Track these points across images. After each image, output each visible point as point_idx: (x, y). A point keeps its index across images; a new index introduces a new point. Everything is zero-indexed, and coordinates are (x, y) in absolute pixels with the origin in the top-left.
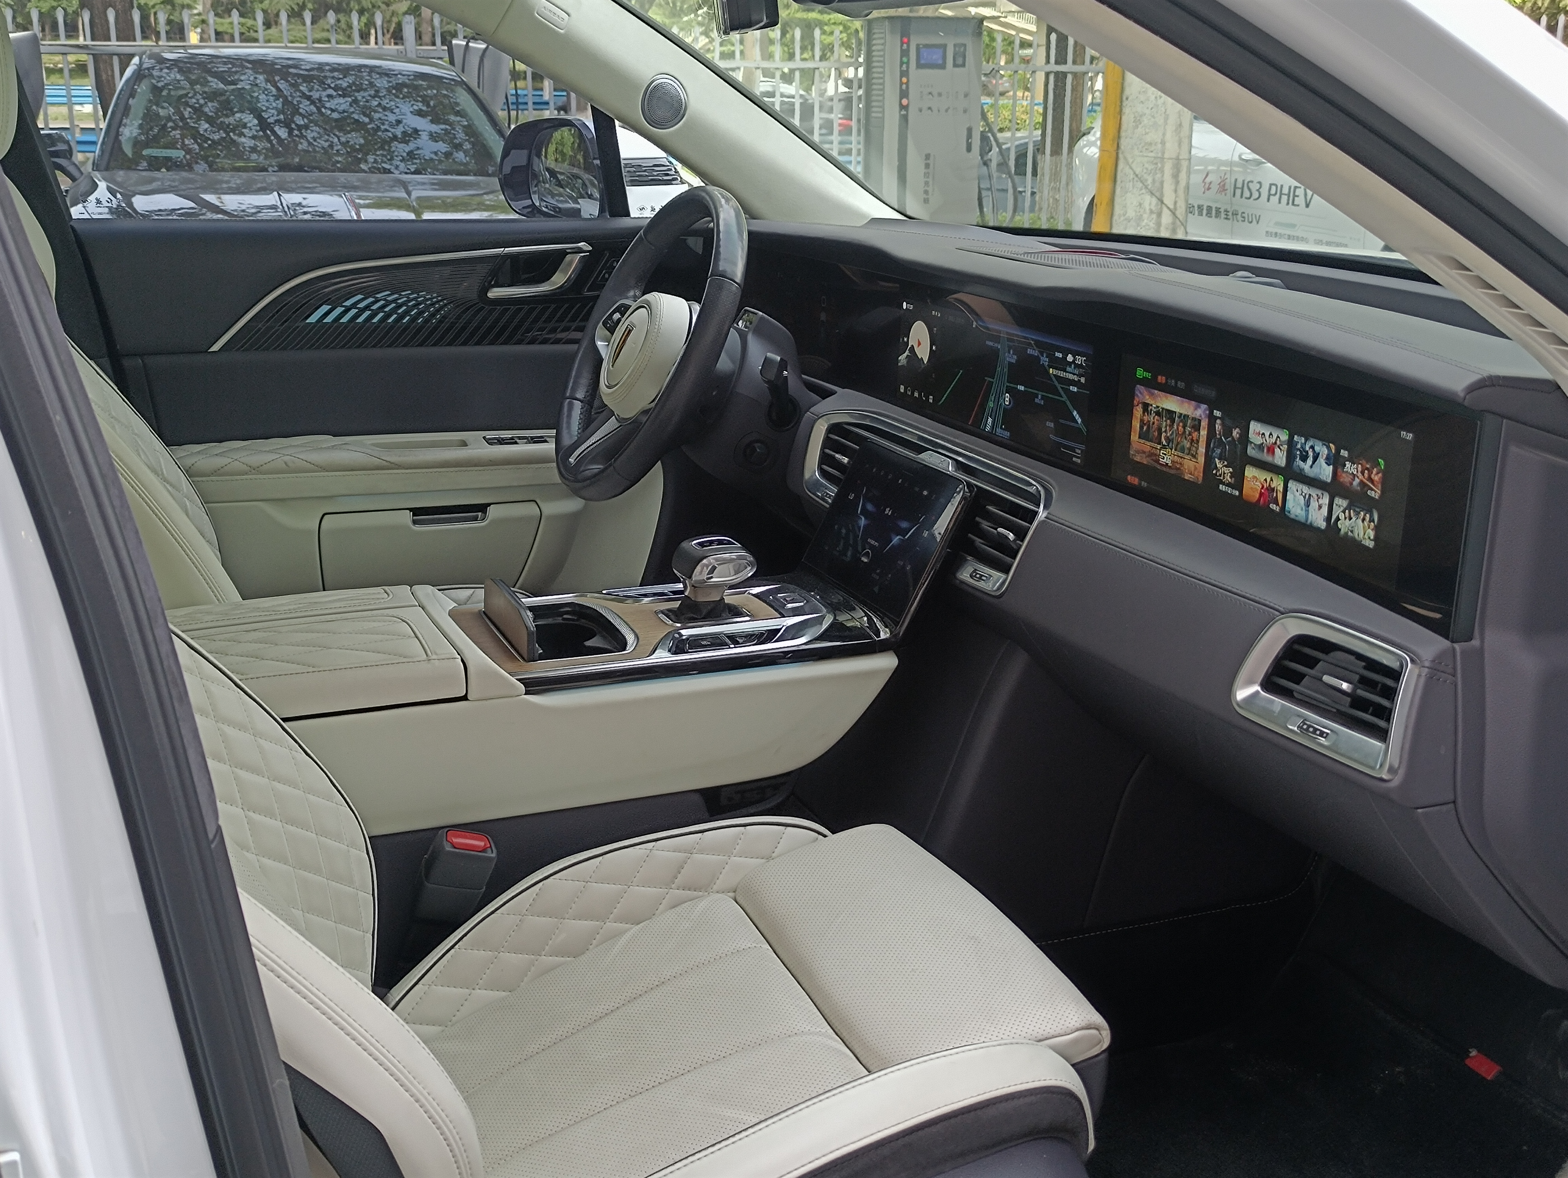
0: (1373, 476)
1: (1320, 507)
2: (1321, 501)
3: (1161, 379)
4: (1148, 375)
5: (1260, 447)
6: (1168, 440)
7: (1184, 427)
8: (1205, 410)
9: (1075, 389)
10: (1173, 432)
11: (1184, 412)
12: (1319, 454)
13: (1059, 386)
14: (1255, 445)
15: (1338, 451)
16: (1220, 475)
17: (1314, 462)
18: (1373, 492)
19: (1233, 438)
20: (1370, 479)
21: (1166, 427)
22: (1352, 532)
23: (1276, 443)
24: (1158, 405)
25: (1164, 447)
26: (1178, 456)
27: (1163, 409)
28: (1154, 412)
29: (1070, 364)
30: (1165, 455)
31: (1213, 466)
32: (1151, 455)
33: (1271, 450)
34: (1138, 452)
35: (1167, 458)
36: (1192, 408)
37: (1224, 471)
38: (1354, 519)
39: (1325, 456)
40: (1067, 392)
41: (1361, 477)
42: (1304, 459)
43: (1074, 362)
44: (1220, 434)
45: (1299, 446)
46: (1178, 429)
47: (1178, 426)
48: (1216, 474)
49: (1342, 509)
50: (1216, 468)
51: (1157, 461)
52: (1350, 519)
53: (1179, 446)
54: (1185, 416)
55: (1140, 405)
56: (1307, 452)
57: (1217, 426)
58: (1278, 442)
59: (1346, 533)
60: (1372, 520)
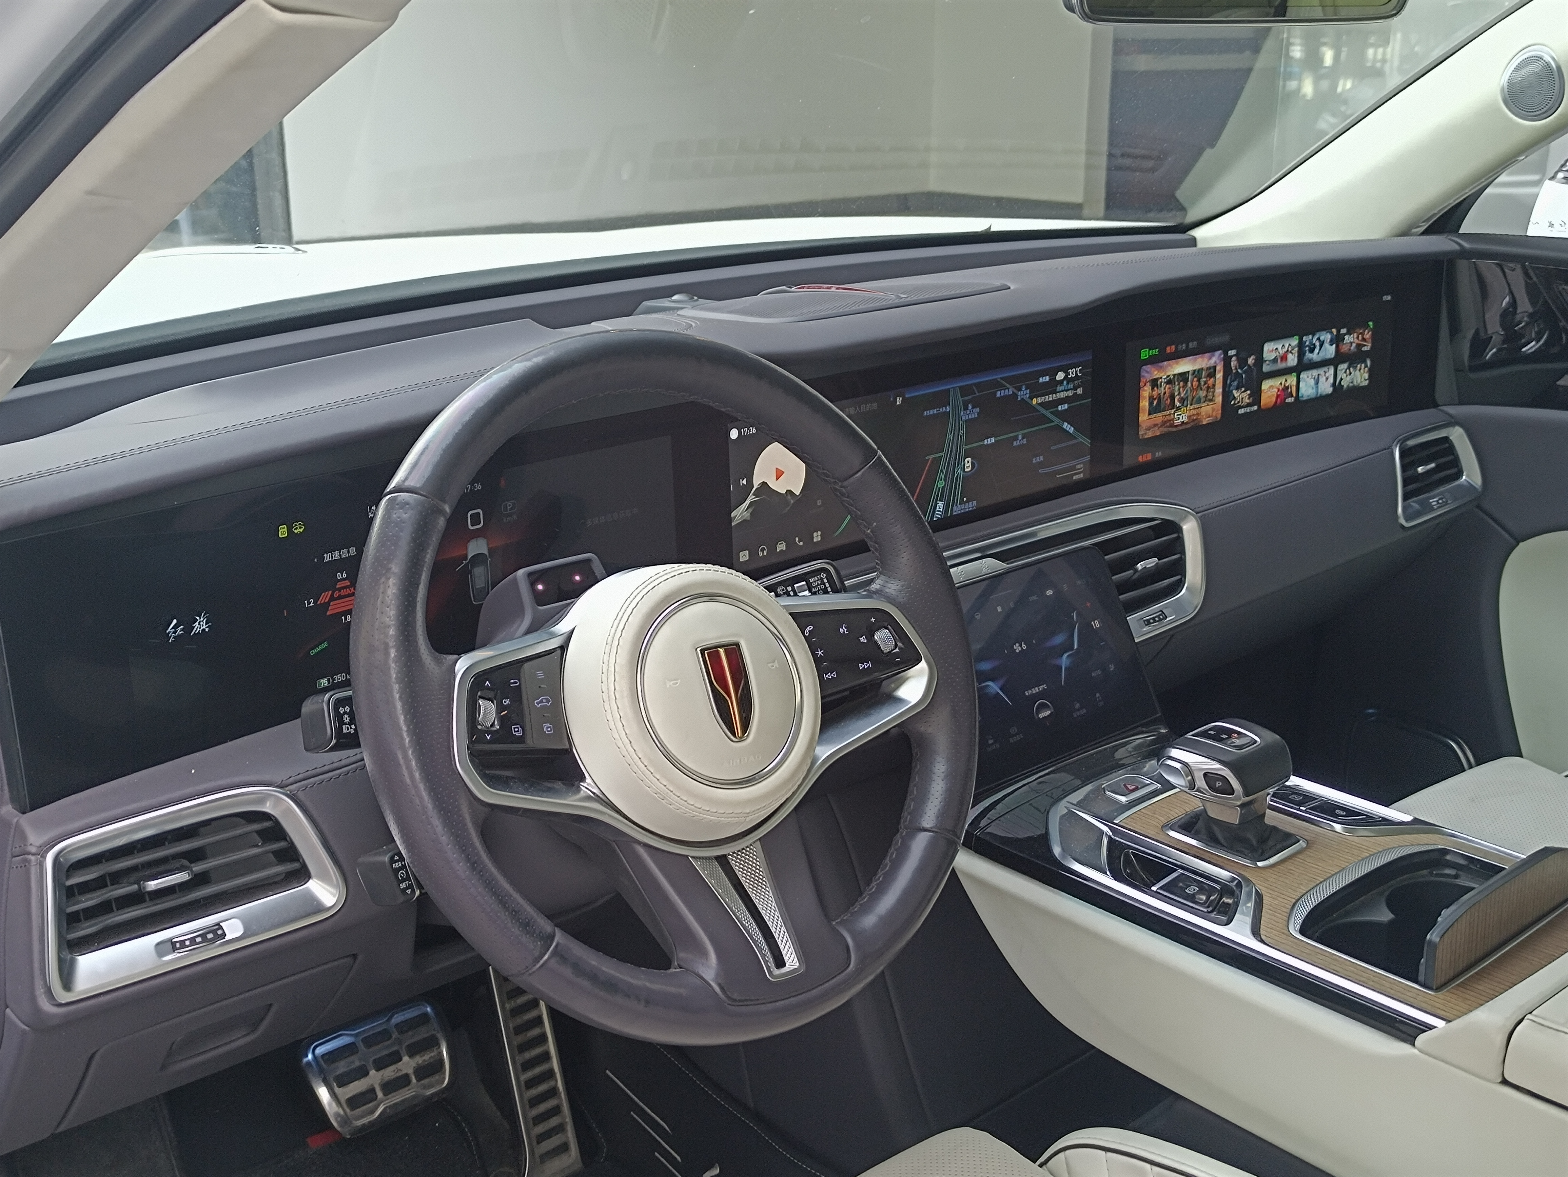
0: (1365, 336)
1: (1327, 379)
2: (1327, 375)
3: (1170, 349)
4: (1155, 352)
5: (1275, 360)
6: (1182, 400)
7: (1199, 381)
8: (1220, 355)
9: (1066, 406)
10: (1187, 391)
11: (1197, 367)
12: (1324, 341)
13: (1047, 413)
14: (1270, 361)
15: (1338, 331)
16: (1239, 402)
17: (1320, 349)
18: (1366, 347)
19: (1249, 366)
20: (1364, 339)
21: (1179, 389)
22: (1352, 382)
23: (1288, 351)
24: (1168, 374)
25: (1178, 409)
26: (1194, 409)
27: (1174, 375)
28: (1165, 383)
29: (1061, 382)
30: (1180, 415)
31: (1231, 397)
32: (1164, 423)
33: (1284, 358)
34: (1148, 429)
35: (1181, 417)
36: (1206, 360)
37: (1241, 396)
38: (1353, 373)
39: (1329, 340)
40: (1058, 414)
41: (1356, 341)
42: (1312, 351)
43: (1066, 377)
44: (1236, 369)
45: (1307, 343)
46: (1192, 385)
47: (1192, 382)
48: (1235, 404)
49: (1344, 371)
50: (1234, 398)
51: (1172, 426)
52: (1350, 374)
53: (1195, 399)
54: (1199, 370)
55: (1148, 384)
56: (1314, 344)
57: (1232, 363)
58: (1290, 349)
59: (1348, 386)
60: (1366, 366)
